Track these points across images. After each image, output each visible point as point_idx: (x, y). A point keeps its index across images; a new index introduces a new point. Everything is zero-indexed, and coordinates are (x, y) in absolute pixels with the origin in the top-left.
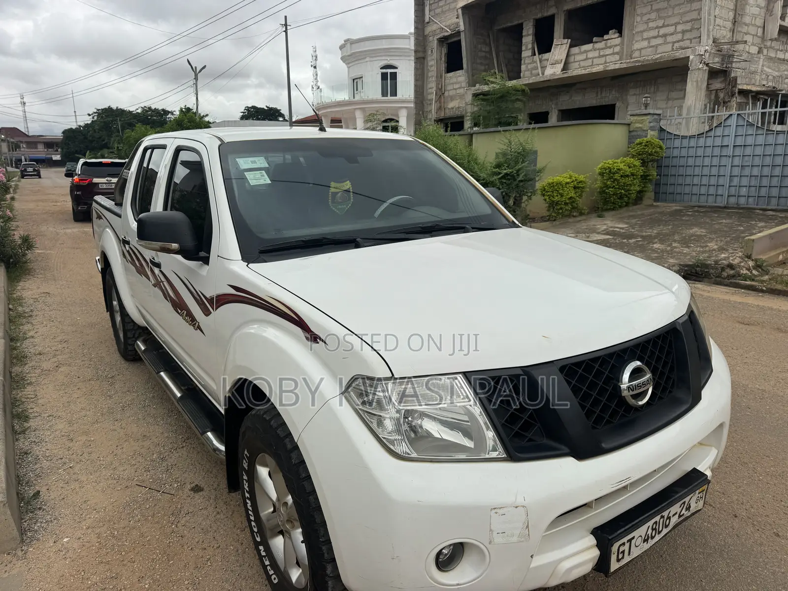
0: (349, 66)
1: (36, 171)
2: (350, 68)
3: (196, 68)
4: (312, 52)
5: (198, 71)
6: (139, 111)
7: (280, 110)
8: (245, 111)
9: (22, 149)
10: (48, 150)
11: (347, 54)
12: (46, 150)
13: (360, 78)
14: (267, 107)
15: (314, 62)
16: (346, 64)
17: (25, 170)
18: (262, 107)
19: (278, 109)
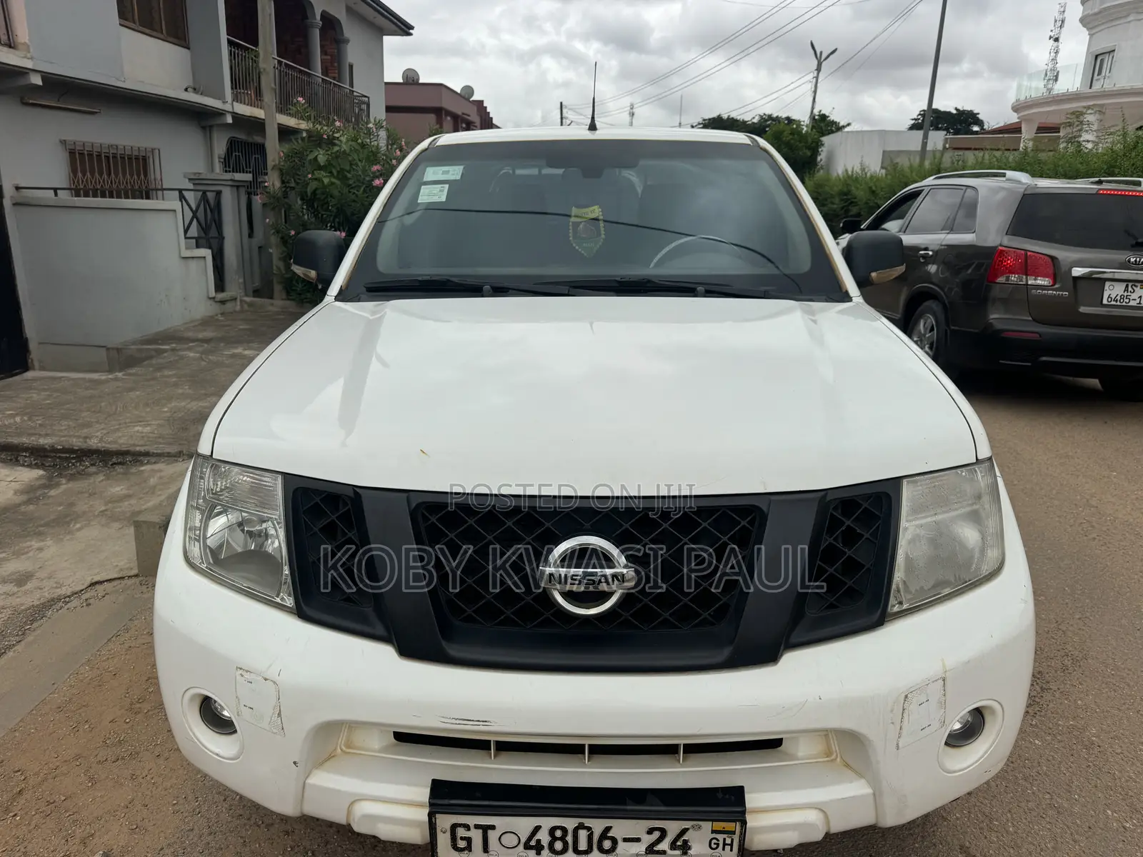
0: (1092, 33)
2: (1094, 36)
3: (821, 53)
4: (1057, 15)
5: (823, 58)
6: (755, 121)
7: (978, 114)
8: (919, 117)
11: (1091, 13)
13: (1110, 52)
14: (956, 109)
15: (1057, 31)
16: (1088, 29)
18: (948, 110)
19: (975, 112)
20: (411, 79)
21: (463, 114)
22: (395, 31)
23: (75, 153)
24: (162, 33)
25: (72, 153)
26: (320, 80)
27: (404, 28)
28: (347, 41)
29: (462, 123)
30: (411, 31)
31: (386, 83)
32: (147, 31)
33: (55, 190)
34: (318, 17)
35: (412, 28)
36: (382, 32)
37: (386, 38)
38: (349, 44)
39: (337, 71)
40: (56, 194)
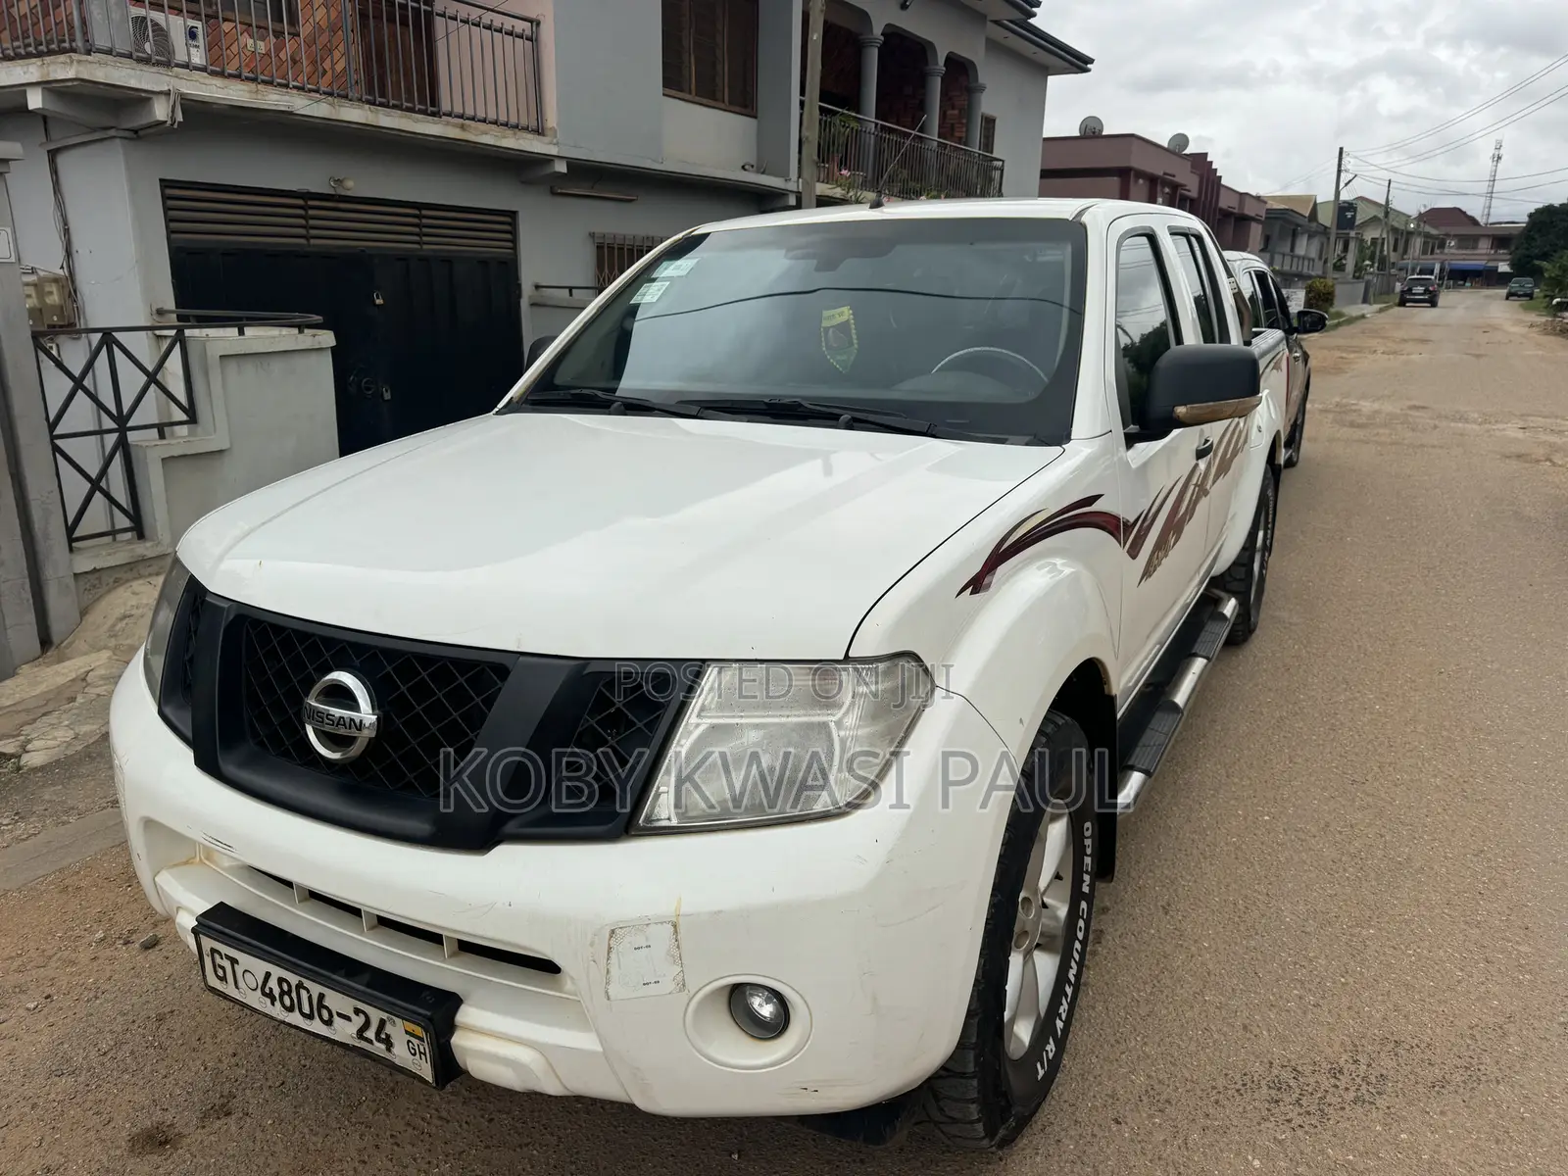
1: (1430, 292)
9: (1446, 251)
10: (1496, 252)
12: (1493, 252)
17: (1410, 290)
20: (1091, 131)
21: (1165, 174)
22: (1066, 69)
23: (603, 247)
24: (724, 102)
25: (600, 248)
26: (936, 143)
27: (1078, 63)
28: (982, 89)
29: (1163, 187)
30: (1089, 66)
31: (1045, 139)
32: (705, 101)
33: (571, 289)
34: (941, 61)
35: (1091, 61)
36: (1046, 71)
37: (1051, 79)
38: (984, 93)
39: (964, 129)
40: (571, 295)
